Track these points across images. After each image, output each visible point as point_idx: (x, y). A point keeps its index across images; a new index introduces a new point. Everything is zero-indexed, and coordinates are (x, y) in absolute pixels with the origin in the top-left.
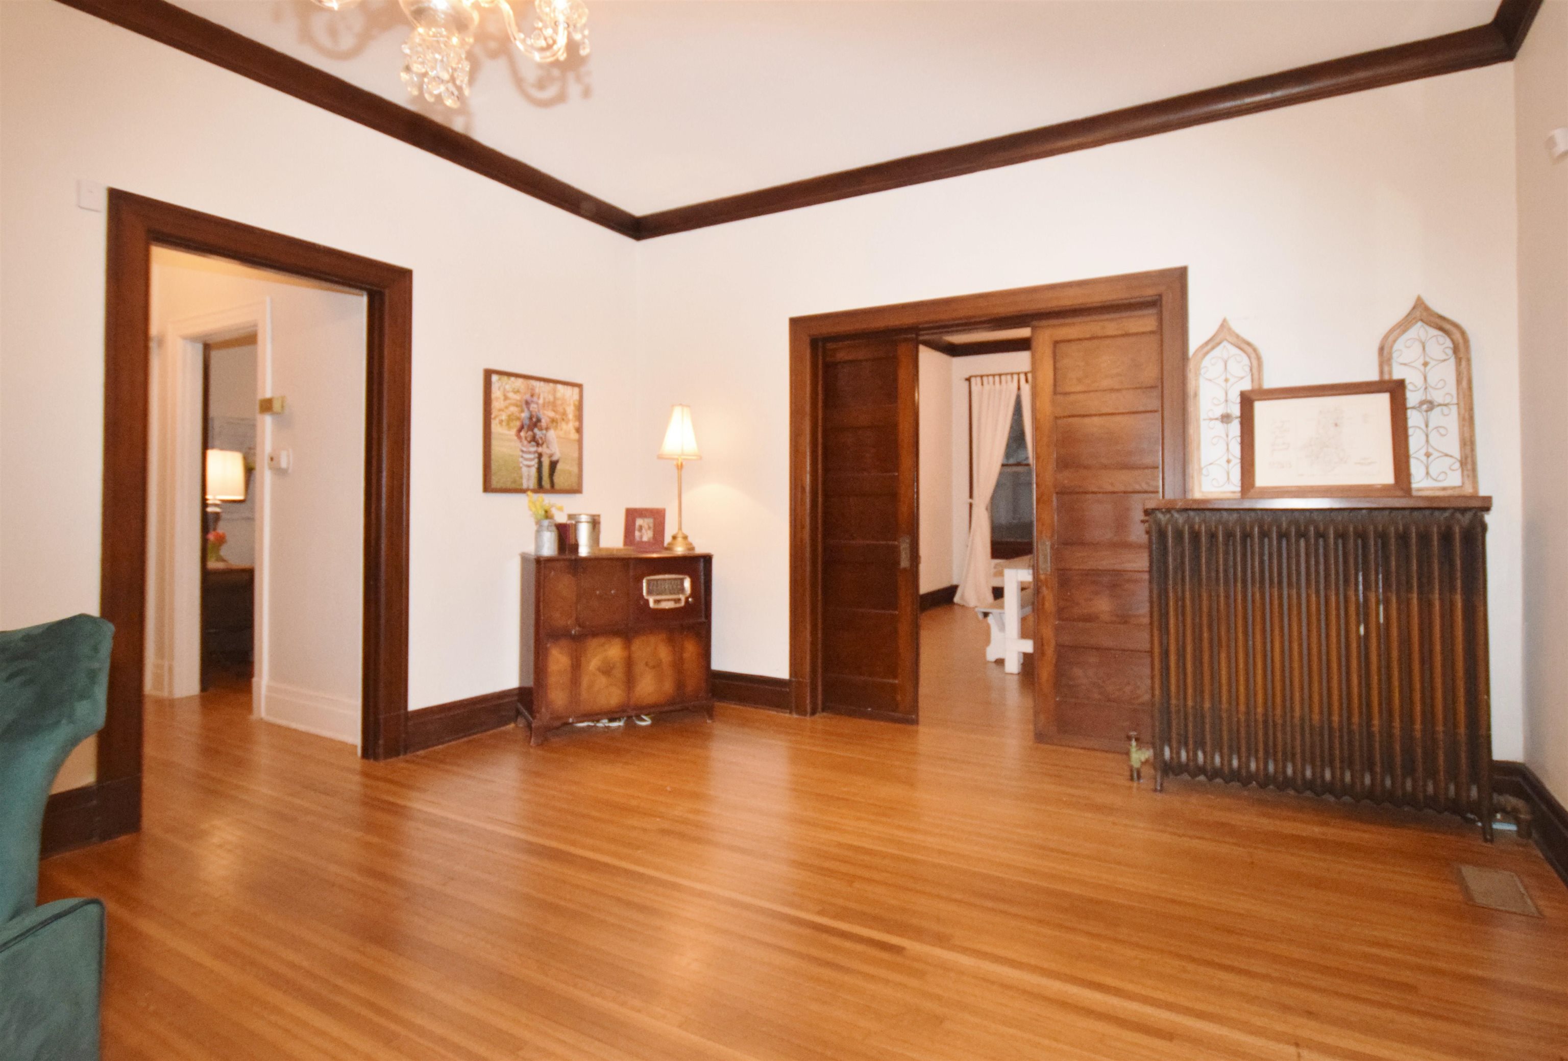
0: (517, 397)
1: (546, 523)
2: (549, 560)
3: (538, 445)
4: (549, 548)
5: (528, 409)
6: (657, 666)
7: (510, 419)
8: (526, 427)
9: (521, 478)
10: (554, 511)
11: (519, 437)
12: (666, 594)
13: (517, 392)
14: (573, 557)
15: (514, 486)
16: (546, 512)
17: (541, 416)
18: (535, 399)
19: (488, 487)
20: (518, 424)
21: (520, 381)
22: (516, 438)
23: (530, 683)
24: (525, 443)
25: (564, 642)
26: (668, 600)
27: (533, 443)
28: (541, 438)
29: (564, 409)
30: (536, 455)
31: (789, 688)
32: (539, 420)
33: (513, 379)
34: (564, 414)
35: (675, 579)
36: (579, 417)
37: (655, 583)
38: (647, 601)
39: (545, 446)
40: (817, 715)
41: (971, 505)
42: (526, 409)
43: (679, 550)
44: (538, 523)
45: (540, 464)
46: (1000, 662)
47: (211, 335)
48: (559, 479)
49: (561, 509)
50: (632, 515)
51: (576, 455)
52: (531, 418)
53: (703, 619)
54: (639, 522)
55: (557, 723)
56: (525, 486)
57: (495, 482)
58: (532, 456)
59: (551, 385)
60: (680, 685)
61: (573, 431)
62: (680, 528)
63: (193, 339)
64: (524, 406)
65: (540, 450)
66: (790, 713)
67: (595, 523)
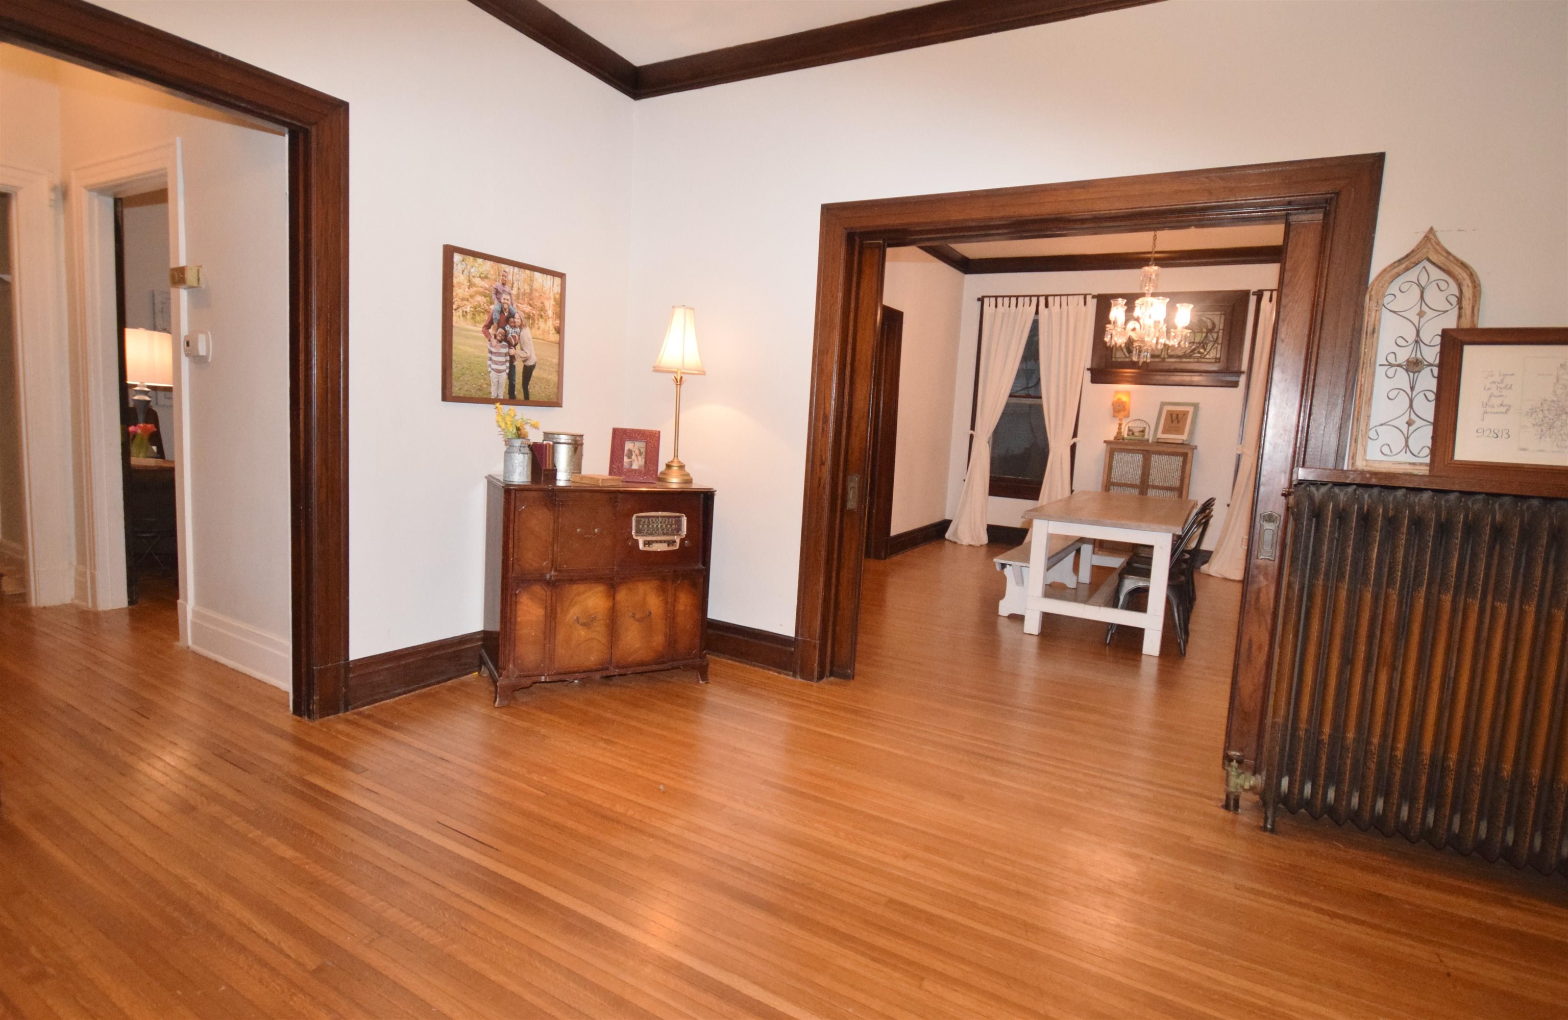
0: (485, 284)
1: (517, 443)
2: (521, 489)
3: (510, 345)
4: (520, 475)
5: (499, 299)
6: (646, 619)
7: (476, 311)
8: (495, 324)
9: (489, 385)
10: (527, 429)
11: (487, 335)
12: (659, 535)
13: (484, 278)
14: (550, 486)
15: (480, 394)
16: (518, 429)
17: (514, 309)
18: (507, 288)
19: (447, 395)
20: (486, 317)
21: (489, 264)
22: (483, 335)
23: (496, 627)
24: (494, 342)
25: (537, 589)
26: (661, 542)
27: (504, 343)
28: (514, 337)
29: (542, 303)
30: (508, 358)
31: (794, 648)
32: (511, 315)
33: (480, 261)
34: (543, 309)
35: (669, 517)
36: (560, 315)
37: (647, 520)
38: (637, 541)
39: (518, 347)
40: (825, 680)
41: (972, 437)
42: (496, 302)
43: (674, 482)
44: (508, 442)
45: (512, 368)
46: (1018, 619)
47: (121, 185)
48: (533, 388)
49: (535, 427)
50: (620, 437)
51: (556, 361)
52: (502, 312)
53: (701, 566)
54: (628, 445)
55: (528, 682)
56: (493, 395)
57: (456, 391)
58: (503, 359)
59: (528, 272)
60: (672, 640)
61: (553, 331)
62: (676, 455)
63: (101, 190)
64: (494, 297)
65: (512, 351)
66: (794, 676)
67: (576, 445)
